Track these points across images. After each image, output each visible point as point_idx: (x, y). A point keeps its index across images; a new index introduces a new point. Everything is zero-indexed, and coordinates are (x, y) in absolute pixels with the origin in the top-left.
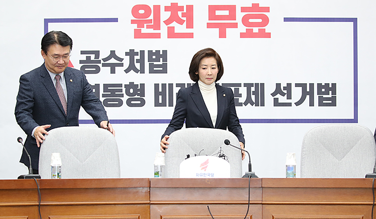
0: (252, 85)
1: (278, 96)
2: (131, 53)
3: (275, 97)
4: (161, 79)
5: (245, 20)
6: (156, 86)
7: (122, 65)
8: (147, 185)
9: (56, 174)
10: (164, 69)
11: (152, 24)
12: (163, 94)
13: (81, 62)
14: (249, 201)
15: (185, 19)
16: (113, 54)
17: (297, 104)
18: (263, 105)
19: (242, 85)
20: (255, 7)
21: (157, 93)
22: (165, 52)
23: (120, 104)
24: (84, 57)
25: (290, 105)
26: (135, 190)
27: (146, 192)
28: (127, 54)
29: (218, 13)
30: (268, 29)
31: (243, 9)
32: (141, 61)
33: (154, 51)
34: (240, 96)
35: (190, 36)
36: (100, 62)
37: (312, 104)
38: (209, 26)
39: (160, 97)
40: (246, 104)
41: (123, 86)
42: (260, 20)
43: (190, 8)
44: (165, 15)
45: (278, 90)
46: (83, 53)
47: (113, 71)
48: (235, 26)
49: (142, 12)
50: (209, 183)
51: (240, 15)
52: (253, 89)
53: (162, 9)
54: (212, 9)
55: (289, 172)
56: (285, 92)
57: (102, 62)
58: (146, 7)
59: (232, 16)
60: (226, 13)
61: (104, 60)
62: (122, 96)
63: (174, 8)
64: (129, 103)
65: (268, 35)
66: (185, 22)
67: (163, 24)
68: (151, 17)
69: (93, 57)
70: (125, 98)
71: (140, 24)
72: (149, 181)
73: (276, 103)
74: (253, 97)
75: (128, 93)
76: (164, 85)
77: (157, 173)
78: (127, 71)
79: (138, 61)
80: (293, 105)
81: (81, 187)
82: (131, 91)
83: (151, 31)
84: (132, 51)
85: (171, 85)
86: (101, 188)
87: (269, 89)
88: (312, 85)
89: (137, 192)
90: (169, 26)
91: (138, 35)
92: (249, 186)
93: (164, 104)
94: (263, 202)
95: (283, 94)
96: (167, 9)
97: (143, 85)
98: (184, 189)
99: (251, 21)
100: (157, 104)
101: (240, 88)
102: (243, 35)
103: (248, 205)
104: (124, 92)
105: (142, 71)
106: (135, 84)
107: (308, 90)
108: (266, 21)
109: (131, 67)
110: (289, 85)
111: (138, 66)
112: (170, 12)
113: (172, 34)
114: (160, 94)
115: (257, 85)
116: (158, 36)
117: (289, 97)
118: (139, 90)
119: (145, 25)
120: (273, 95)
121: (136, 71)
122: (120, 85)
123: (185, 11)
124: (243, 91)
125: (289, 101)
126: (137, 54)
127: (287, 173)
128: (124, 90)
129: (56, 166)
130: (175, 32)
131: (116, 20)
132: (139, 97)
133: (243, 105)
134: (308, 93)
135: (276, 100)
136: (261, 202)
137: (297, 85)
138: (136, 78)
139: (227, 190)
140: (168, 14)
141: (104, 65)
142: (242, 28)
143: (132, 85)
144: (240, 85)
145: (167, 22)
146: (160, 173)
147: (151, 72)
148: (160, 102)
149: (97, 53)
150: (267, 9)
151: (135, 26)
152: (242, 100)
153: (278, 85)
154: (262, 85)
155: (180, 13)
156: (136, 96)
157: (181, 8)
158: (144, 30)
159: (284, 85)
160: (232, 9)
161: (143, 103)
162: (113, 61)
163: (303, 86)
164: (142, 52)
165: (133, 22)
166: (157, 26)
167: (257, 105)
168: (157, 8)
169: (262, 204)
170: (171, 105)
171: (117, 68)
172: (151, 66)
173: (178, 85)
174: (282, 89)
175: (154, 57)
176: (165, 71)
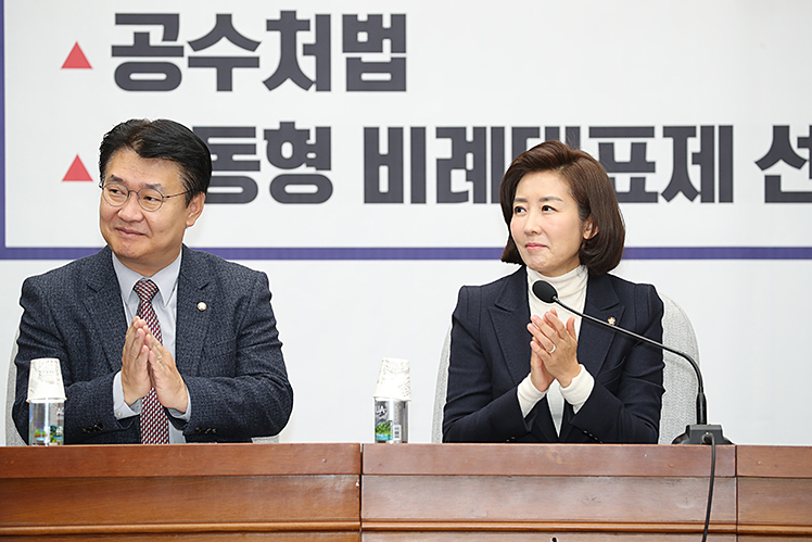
0: (691, 131)
1: (780, 168)
2: (286, 24)
3: (772, 171)
4: (385, 111)
6: (371, 135)
7: (254, 63)
8: (351, 465)
9: (47, 429)
10: (396, 77)
12: (394, 160)
13: (117, 51)
16: (224, 26)
18: (727, 196)
19: (659, 132)
21: (372, 160)
22: (399, 20)
23: (249, 193)
24: (126, 36)
26: (309, 484)
27: (346, 492)
28: (271, 25)
32: (321, 50)
33: (363, 18)
34: (651, 167)
36: (179, 52)
39: (384, 171)
40: (669, 194)
41: (260, 133)
45: (780, 147)
46: (122, 19)
47: (224, 84)
50: (559, 461)
52: (694, 145)
56: (804, 153)
57: (189, 51)
61: (197, 45)
62: (256, 166)
64: (278, 191)
69: (156, 34)
70: (266, 175)
72: (358, 453)
73: (774, 192)
74: (694, 174)
75: (275, 157)
76: (395, 134)
78: (272, 83)
79: (308, 50)
81: (132, 474)
82: (287, 150)
84: (288, 16)
85: (419, 134)
86: (196, 477)
87: (750, 146)
89: (318, 490)
92: (713, 472)
93: (394, 196)
94: (739, 528)
95: (797, 163)
97: (324, 133)
98: (476, 482)
100: (372, 195)
101: (648, 141)
103: (701, 537)
104: (261, 154)
105: (323, 83)
106: (298, 127)
109: (287, 70)
111: (308, 65)
114: (384, 160)
115: (707, 131)
118: (311, 148)
120: (763, 163)
121: (304, 83)
122: (250, 132)
124: (660, 151)
126: (305, 25)
128: (261, 144)
129: (47, 402)
132: (312, 171)
133: (661, 198)
135: (772, 185)
136: (733, 527)
138: (302, 108)
139: (619, 487)
141: (194, 63)
143: (287, 131)
144: (648, 132)
146: (394, 427)
147: (354, 84)
148: (384, 187)
149: (171, 23)
152: (657, 181)
153: (781, 133)
154: (727, 132)
156: (303, 170)
159: (798, 131)
161: (325, 191)
162: (224, 48)
164: (323, 21)
167: (707, 198)
169: (738, 534)
170: (419, 197)
171: (237, 73)
172: (354, 69)
173: (442, 133)
174: (794, 143)
175: (363, 37)
176: (398, 83)
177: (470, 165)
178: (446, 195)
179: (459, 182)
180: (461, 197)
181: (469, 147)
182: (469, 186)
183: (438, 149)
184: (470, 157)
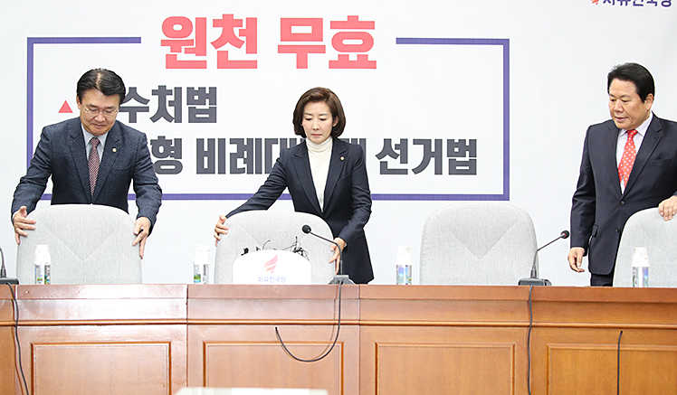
1: (387, 158)
2: (161, 92)
3: (382, 160)
4: (206, 131)
5: (336, 42)
6: (200, 142)
7: (147, 109)
9: (43, 277)
11: (194, 46)
12: (210, 154)
14: (339, 320)
15: (244, 39)
16: (133, 93)
17: (416, 171)
20: (353, 21)
21: (200, 154)
22: (213, 90)
25: (405, 172)
28: (154, 92)
29: (295, 30)
30: (372, 55)
31: (334, 25)
32: (177, 104)
33: (196, 89)
35: (253, 65)
37: (438, 171)
38: (281, 49)
39: (206, 159)
42: (360, 42)
43: (252, 22)
44: (213, 33)
45: (387, 148)
47: (133, 119)
48: (322, 50)
49: (178, 27)
50: (278, 292)
51: (329, 34)
53: (209, 24)
54: (287, 24)
55: (401, 275)
56: (398, 152)
58: (184, 21)
59: (318, 35)
60: (308, 30)
63: (227, 22)
64: (158, 169)
65: (373, 65)
66: (245, 44)
67: (210, 48)
68: (192, 36)
71: (176, 47)
72: (186, 289)
73: (384, 170)
75: (156, 153)
76: (211, 141)
77: (197, 277)
78: (154, 119)
79: (171, 103)
80: (410, 172)
82: (161, 149)
83: (192, 57)
84: (162, 88)
85: (222, 141)
88: (439, 142)
90: (220, 49)
91: (172, 63)
93: (211, 171)
94: (361, 322)
95: (395, 156)
96: (216, 23)
97: (179, 141)
98: (240, 302)
99: (346, 42)
100: (200, 170)
102: (332, 65)
103: (337, 326)
105: (178, 119)
106: (166, 138)
107: (433, 150)
108: (369, 42)
109: (162, 113)
110: (404, 142)
111: (171, 110)
112: (221, 29)
113: (224, 62)
114: (206, 154)
115: (354, 141)
116: (203, 65)
117: (404, 160)
118: (172, 149)
119: (183, 48)
120: (379, 156)
121: (169, 119)
123: (244, 27)
125: (403, 166)
126: (170, 92)
127: (398, 278)
129: (43, 265)
130: (229, 59)
131: (138, 40)
132: (173, 159)
134: (433, 155)
135: (383, 166)
136: (357, 322)
137: (416, 142)
139: (306, 304)
140: (219, 31)
142: (333, 54)
143: (162, 141)
145: (216, 44)
146: (202, 276)
147: (192, 119)
148: (206, 166)
150: (371, 25)
151: (167, 50)
153: (387, 142)
154: (363, 141)
155: (236, 31)
156: (169, 158)
157: (239, 23)
158: (182, 56)
159: (396, 141)
160: (317, 24)
161: (179, 169)
162: (133, 103)
163: (426, 143)
164: (178, 90)
165: (164, 43)
166: (201, 50)
168: (201, 22)
169: (360, 325)
170: (222, 171)
171: (139, 114)
172: (192, 112)
173: (232, 141)
174: (393, 147)
175: (196, 98)
176: (213, 119)
177: (245, 157)
178: (235, 170)
179: (240, 163)
180: (241, 171)
181: (245, 148)
182: (245, 166)
183: (231, 149)
184: (245, 152)
